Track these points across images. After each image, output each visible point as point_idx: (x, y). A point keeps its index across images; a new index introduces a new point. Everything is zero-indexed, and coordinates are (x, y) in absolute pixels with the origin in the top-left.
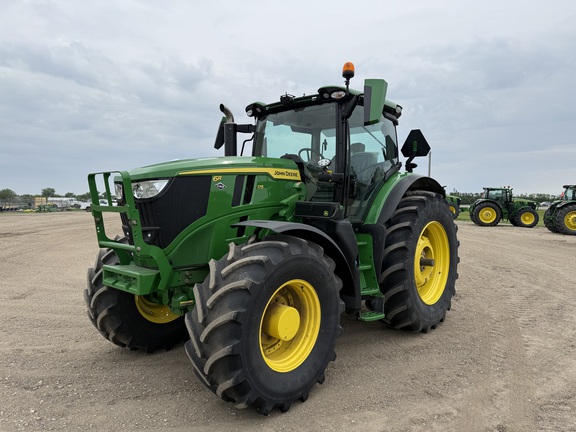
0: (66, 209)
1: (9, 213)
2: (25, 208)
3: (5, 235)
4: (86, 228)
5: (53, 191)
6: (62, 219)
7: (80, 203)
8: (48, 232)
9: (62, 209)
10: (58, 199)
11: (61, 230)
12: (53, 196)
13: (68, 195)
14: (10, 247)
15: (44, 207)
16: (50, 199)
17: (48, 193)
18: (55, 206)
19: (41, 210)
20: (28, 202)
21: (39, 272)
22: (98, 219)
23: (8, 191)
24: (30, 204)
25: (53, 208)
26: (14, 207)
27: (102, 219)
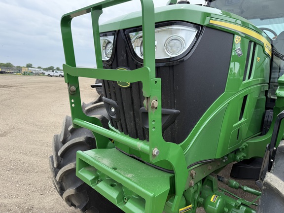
0: (37, 74)
1: (9, 75)
2: (17, 73)
3: (4, 86)
4: (48, 85)
5: (31, 65)
6: (35, 79)
7: (44, 72)
8: (27, 86)
9: (36, 74)
10: (34, 69)
11: (34, 86)
12: (31, 67)
13: (39, 68)
14: (4, 94)
15: (27, 72)
16: (30, 69)
17: (29, 66)
18: (32, 72)
19: (25, 74)
20: (19, 69)
21: (19, 114)
22: (73, 88)
23: (10, 64)
24: (19, 71)
25: (31, 73)
26: (12, 72)
27: (78, 88)
